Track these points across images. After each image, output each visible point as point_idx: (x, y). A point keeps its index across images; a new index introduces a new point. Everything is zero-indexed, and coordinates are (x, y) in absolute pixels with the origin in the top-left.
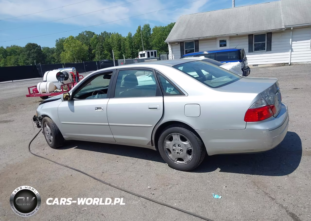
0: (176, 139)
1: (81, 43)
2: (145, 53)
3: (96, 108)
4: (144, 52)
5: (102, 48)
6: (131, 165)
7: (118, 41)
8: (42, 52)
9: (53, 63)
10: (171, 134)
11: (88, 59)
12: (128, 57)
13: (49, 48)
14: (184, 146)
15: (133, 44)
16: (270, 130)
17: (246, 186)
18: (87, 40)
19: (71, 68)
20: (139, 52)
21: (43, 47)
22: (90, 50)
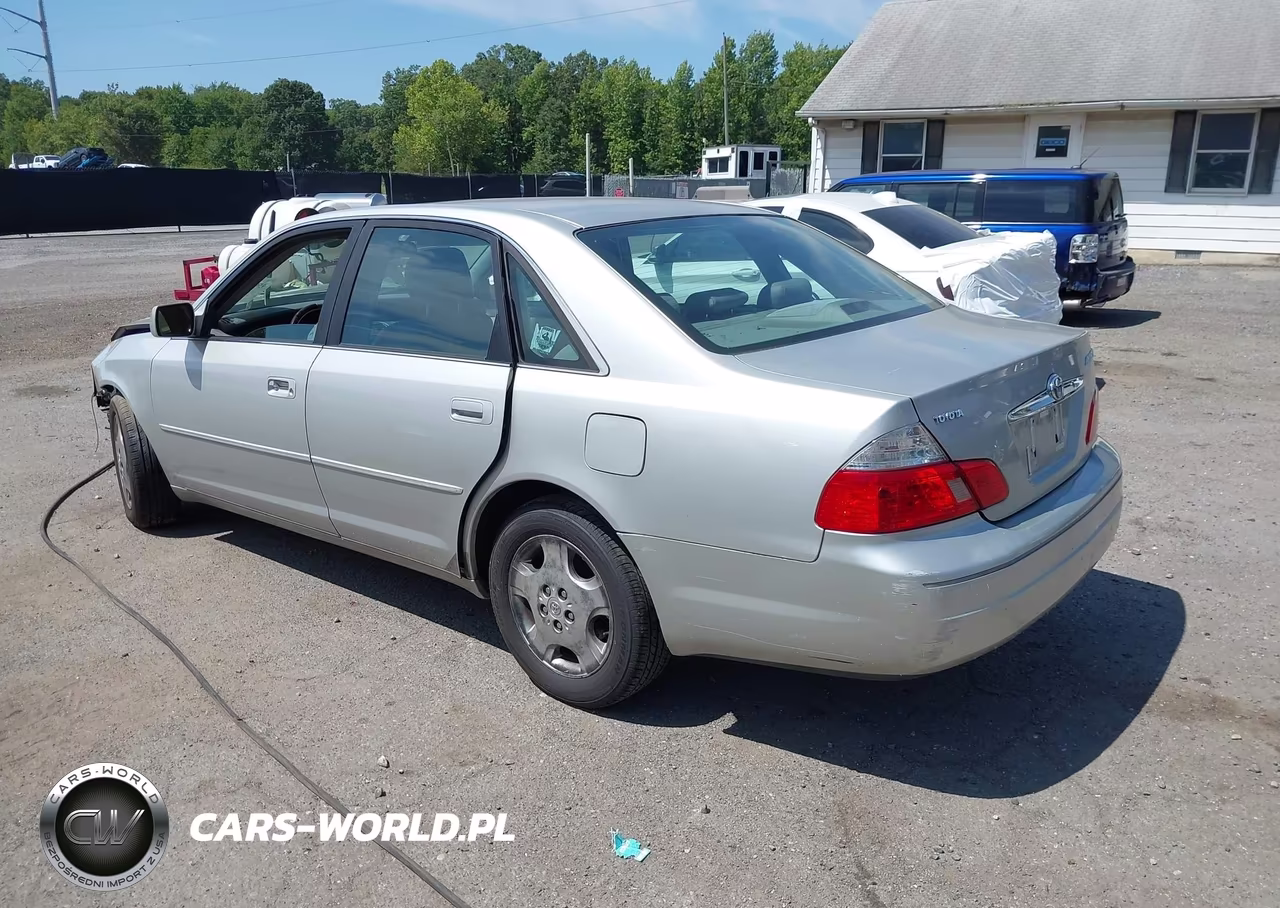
0: (553, 565)
1: (482, 92)
2: (727, 155)
3: (272, 383)
4: (725, 151)
5: (560, 123)
6: (383, 644)
7: (635, 95)
8: (328, 118)
9: (366, 168)
10: (538, 539)
11: (504, 162)
12: (666, 167)
13: (356, 105)
14: (578, 596)
15: (696, 114)
16: (927, 582)
17: (800, 820)
18: (508, 80)
19: (367, 196)
20: (704, 150)
21: (333, 101)
22: (515, 126)
